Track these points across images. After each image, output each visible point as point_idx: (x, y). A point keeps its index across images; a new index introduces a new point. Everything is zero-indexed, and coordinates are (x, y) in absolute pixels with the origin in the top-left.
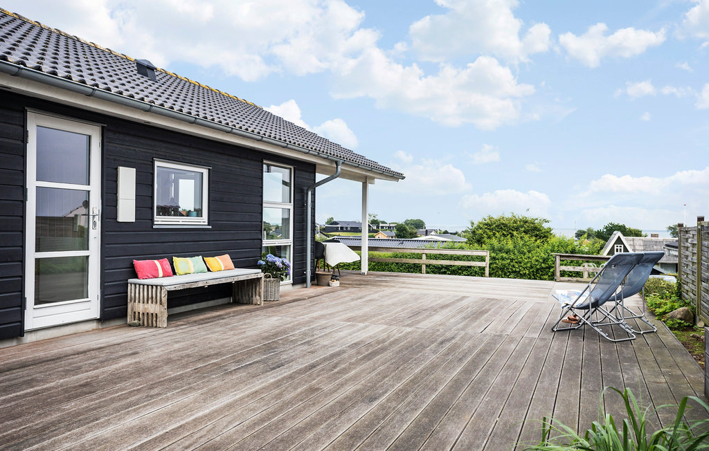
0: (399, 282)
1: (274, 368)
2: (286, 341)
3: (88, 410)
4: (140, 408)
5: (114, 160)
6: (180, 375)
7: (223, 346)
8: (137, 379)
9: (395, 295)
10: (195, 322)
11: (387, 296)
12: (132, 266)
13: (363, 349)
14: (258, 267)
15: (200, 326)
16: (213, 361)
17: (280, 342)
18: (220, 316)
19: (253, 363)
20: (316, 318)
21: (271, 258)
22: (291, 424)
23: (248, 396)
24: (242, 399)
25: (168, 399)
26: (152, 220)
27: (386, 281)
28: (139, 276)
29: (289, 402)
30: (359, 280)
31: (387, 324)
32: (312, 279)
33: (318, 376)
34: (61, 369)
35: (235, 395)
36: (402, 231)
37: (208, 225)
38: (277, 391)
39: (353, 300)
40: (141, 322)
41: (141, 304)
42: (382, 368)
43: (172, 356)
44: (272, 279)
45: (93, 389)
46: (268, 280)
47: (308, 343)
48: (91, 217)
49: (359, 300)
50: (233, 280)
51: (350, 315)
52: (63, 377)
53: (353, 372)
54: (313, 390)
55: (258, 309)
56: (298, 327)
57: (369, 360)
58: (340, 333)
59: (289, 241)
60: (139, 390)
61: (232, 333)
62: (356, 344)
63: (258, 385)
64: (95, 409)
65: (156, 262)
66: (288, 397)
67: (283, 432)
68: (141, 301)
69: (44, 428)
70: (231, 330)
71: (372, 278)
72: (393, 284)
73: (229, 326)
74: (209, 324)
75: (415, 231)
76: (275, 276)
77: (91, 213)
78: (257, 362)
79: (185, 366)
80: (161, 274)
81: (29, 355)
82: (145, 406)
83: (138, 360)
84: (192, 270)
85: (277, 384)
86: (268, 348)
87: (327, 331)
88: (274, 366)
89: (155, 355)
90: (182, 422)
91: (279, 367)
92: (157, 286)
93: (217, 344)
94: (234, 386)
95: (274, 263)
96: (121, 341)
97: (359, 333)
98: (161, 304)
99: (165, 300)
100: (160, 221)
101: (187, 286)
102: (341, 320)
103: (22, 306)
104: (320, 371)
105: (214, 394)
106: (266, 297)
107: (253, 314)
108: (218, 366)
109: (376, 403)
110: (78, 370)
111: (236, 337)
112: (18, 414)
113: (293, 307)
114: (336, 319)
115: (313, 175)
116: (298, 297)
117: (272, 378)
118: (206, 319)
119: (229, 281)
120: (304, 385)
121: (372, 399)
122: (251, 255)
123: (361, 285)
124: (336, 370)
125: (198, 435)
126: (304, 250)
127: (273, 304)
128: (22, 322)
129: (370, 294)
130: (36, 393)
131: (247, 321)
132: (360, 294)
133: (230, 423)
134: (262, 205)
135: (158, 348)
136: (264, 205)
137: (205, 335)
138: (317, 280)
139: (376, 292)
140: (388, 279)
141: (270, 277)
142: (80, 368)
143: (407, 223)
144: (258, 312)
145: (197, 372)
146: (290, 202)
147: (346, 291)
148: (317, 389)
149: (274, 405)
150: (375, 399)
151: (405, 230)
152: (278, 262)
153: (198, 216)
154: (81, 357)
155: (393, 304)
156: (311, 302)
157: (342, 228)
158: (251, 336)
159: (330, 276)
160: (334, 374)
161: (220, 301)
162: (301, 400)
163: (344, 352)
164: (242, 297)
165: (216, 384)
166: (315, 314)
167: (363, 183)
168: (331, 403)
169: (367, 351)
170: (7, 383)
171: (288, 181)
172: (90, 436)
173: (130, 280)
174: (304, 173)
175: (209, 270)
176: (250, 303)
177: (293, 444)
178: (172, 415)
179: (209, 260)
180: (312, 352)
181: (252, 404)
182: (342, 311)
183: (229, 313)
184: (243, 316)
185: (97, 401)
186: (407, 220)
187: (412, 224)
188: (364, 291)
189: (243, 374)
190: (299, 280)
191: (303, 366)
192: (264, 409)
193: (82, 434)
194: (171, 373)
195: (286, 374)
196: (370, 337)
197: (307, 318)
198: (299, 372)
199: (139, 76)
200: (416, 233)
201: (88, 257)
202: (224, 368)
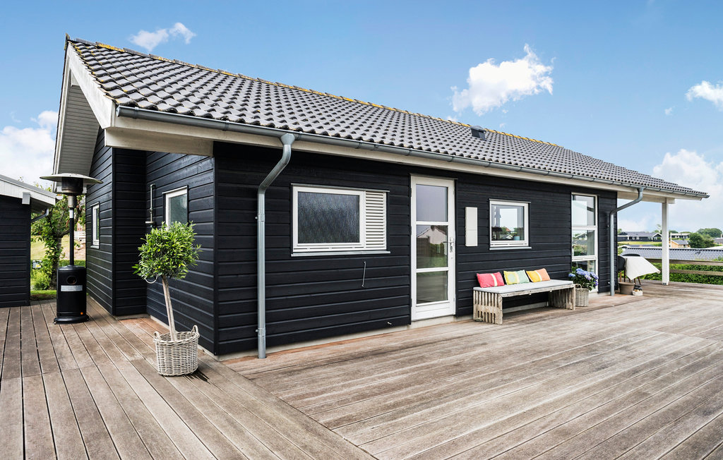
0: (705, 294)
1: (599, 369)
2: (604, 345)
3: (465, 385)
4: (499, 389)
5: (463, 202)
6: (523, 366)
7: (549, 344)
8: (491, 365)
9: (704, 307)
10: (523, 321)
11: (697, 308)
12: (476, 278)
13: (683, 361)
14: (570, 279)
15: (528, 325)
16: (545, 357)
17: (599, 345)
18: (541, 317)
19: (580, 362)
20: (627, 326)
21: (580, 271)
22: (628, 424)
23: (582, 391)
24: (577, 393)
25: (518, 385)
26: (489, 244)
27: (691, 292)
28: (481, 284)
29: (621, 403)
30: (662, 290)
31: (703, 336)
32: (616, 288)
33: (643, 381)
34: (438, 351)
35: (571, 389)
36: (697, 240)
37: (529, 246)
38: (607, 391)
39: (659, 309)
40: (483, 319)
41: (483, 306)
42: (709, 382)
43: (512, 349)
44: (582, 289)
45: (463, 369)
46: (578, 289)
47: (625, 348)
48: (449, 244)
49: (667, 310)
50: (550, 290)
51: (661, 324)
52: (441, 357)
53: (678, 383)
54: (641, 394)
55: (571, 314)
56: (612, 332)
57: (693, 371)
58: (654, 342)
59: (595, 257)
60: (495, 374)
61: (555, 333)
62: (674, 354)
63: (589, 382)
64: (468, 385)
65: (492, 274)
66: (619, 396)
67: (622, 430)
68: (483, 304)
69: (440, 395)
70: (554, 330)
71: (674, 289)
72: (699, 296)
73: (550, 327)
74: (534, 324)
75: (711, 239)
76: (584, 287)
77: (449, 241)
78: (582, 362)
79: (524, 358)
80: (496, 284)
81: (416, 338)
82: (503, 388)
83: (488, 349)
84: (518, 281)
85: (606, 384)
86: (590, 350)
87: (642, 339)
88: (599, 367)
89: (499, 347)
90: (535, 406)
91: (603, 368)
92: (494, 294)
93: (544, 341)
94: (569, 380)
95: (583, 276)
96: (472, 333)
97: (675, 343)
98: (498, 307)
99: (500, 304)
100: (495, 245)
101: (516, 294)
102: (653, 329)
103: (410, 304)
104: (644, 377)
105: (552, 385)
106: (577, 303)
107: (569, 317)
108: (551, 362)
109: (712, 417)
110: (449, 353)
111: (559, 338)
112: (421, 381)
113: (602, 313)
114: (647, 328)
115: (615, 200)
116: (604, 305)
117: (600, 377)
118: (531, 319)
119: (548, 290)
120: (631, 388)
121: (707, 413)
122: (562, 269)
123: (664, 295)
124: (659, 378)
125: (549, 419)
126: (608, 264)
127: (583, 310)
128: (410, 315)
129: (676, 305)
130: (428, 367)
131: (565, 324)
132: (666, 305)
133: (573, 413)
134: (571, 228)
135: (500, 341)
136: (573, 228)
137: (533, 333)
138: (620, 289)
139: (682, 303)
140: (692, 290)
141: (580, 287)
142: (450, 351)
143: (700, 232)
144: (572, 316)
145: (535, 365)
146: (595, 225)
147: (651, 300)
148: (645, 394)
149: (608, 403)
150: (710, 413)
151: (700, 239)
152: (587, 275)
153: (520, 240)
154: (448, 343)
155: (705, 317)
156: (618, 309)
157: (631, 238)
158: (572, 337)
159: (633, 287)
160: (658, 381)
161: (538, 305)
162: (633, 402)
163: (663, 361)
164: (557, 302)
165: (552, 377)
166: (626, 322)
167: (663, 203)
168: (663, 410)
169: (688, 362)
170: (409, 357)
171: (592, 207)
172: (470, 406)
173: (475, 288)
174: (607, 200)
175: (530, 281)
176: (563, 307)
177: (635, 442)
178: (525, 398)
179: (530, 273)
180: (632, 358)
181: (587, 398)
182: (651, 320)
183: (548, 316)
184: (560, 318)
185: (468, 379)
186: (701, 230)
187: (706, 233)
188: (669, 301)
189: (572, 371)
190: (604, 288)
191: (626, 370)
192: (599, 405)
193: (464, 403)
194: (515, 363)
195: (611, 376)
196: (688, 349)
197: (618, 324)
198: (623, 375)
199: (474, 138)
200: (712, 242)
201: (447, 271)
202: (556, 364)
